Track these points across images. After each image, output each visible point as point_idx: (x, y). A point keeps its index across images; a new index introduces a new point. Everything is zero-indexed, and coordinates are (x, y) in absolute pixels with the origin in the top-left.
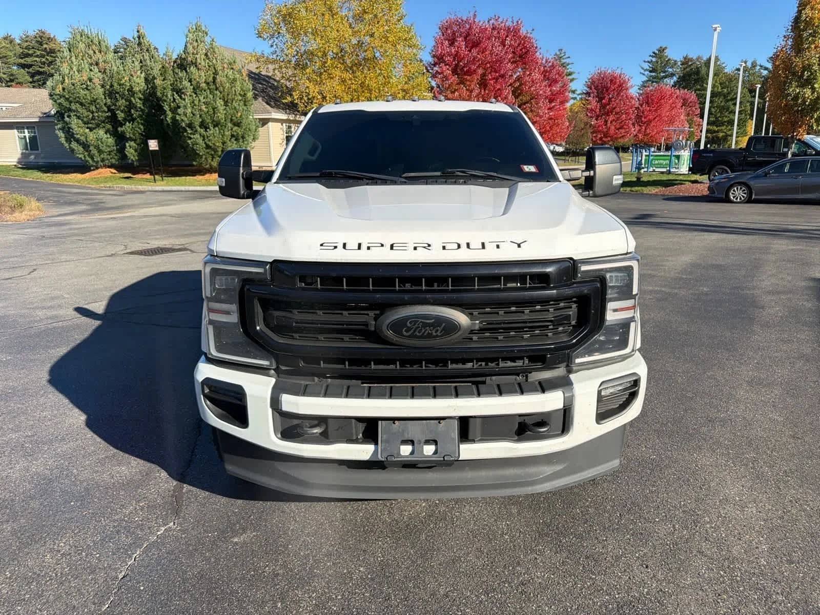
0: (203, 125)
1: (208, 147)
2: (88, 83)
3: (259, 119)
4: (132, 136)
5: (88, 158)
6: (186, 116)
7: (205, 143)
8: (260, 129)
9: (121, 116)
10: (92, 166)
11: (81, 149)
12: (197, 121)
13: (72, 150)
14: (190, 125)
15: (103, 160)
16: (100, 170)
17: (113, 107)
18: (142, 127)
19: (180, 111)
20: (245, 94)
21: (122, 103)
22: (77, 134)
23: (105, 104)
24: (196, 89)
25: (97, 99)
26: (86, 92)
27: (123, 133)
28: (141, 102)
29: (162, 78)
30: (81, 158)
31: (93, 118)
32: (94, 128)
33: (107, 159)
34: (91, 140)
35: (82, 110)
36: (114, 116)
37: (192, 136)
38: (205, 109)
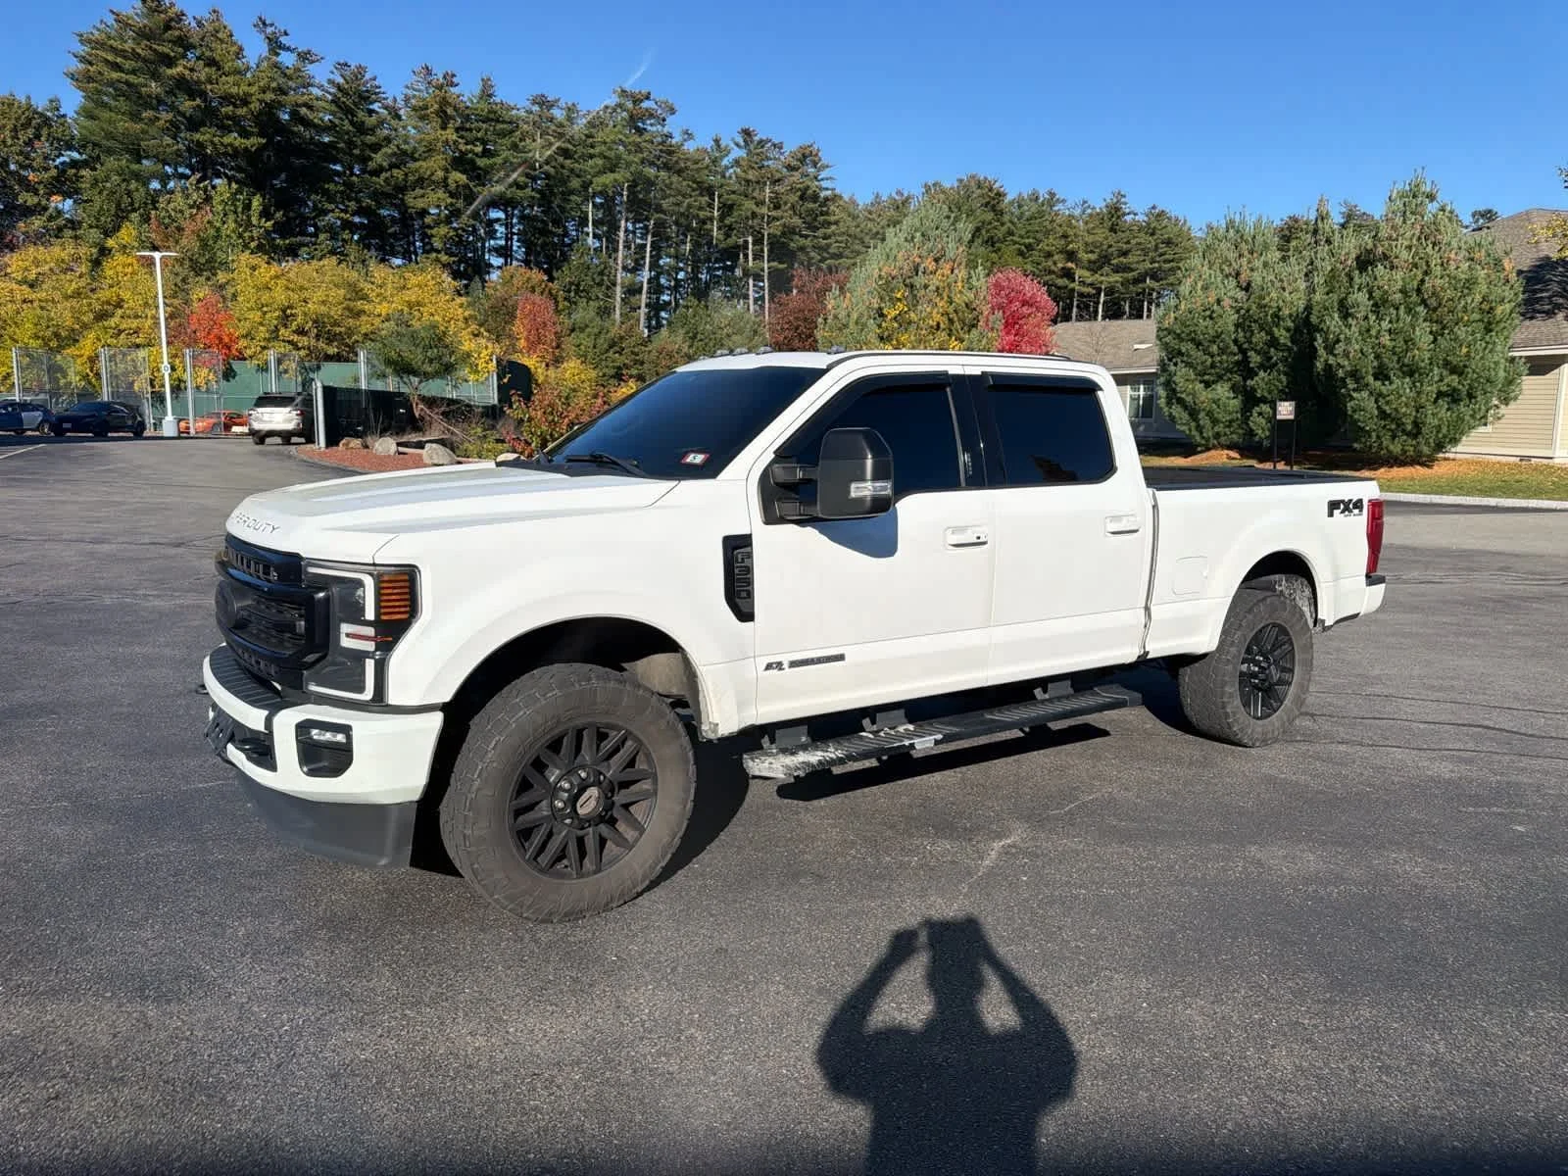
0: (1381, 374)
1: (1383, 415)
2: (1215, 307)
3: (1526, 357)
4: (1266, 394)
5: (1194, 433)
6: (1348, 357)
7: (1378, 408)
8: (1524, 378)
9: (1255, 359)
10: (1200, 445)
11: (1185, 416)
12: (1369, 365)
13: (1172, 418)
14: (1355, 374)
15: (1217, 436)
16: (1213, 453)
17: (1246, 346)
18: (1283, 378)
19: (1340, 348)
20: (1491, 308)
21: (1260, 337)
22: (1182, 393)
23: (1235, 341)
24: (1379, 306)
25: (1222, 333)
26: (1208, 322)
27: (1253, 389)
28: (1288, 335)
29: (1327, 289)
30: (1184, 432)
31: (1213, 366)
32: (1214, 382)
33: (1225, 434)
34: (1203, 403)
35: (1198, 355)
36: (1246, 360)
37: (1355, 395)
38: (1388, 343)
